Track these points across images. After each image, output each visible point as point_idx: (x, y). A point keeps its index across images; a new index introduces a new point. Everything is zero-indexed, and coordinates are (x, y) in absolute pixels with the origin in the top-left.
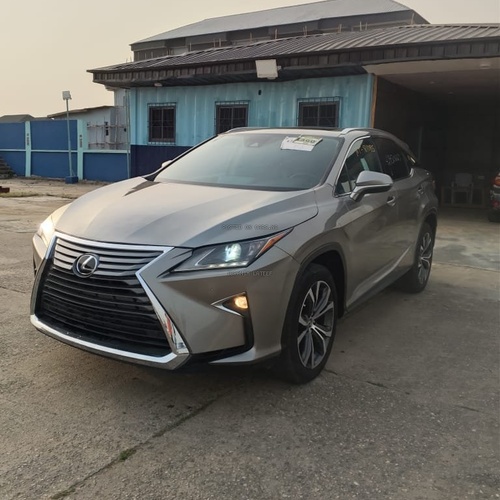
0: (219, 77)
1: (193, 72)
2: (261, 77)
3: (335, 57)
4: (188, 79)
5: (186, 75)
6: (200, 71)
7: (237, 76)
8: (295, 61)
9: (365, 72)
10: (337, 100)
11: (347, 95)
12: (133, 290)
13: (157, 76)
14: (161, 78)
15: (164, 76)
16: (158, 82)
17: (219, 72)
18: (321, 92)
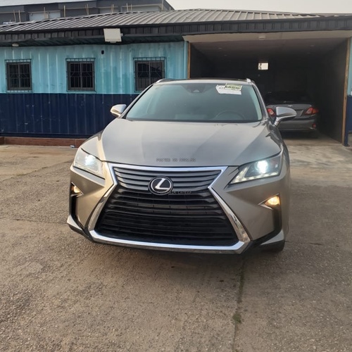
0: (71, 40)
1: (49, 36)
2: (108, 41)
3: (164, 29)
4: (44, 41)
5: (42, 38)
6: (55, 35)
7: (86, 40)
8: (134, 30)
9: (183, 40)
10: (163, 59)
11: (169, 56)
12: (207, 200)
13: (16, 38)
14: (20, 40)
15: (22, 38)
16: (16, 43)
17: (71, 36)
18: (150, 53)
